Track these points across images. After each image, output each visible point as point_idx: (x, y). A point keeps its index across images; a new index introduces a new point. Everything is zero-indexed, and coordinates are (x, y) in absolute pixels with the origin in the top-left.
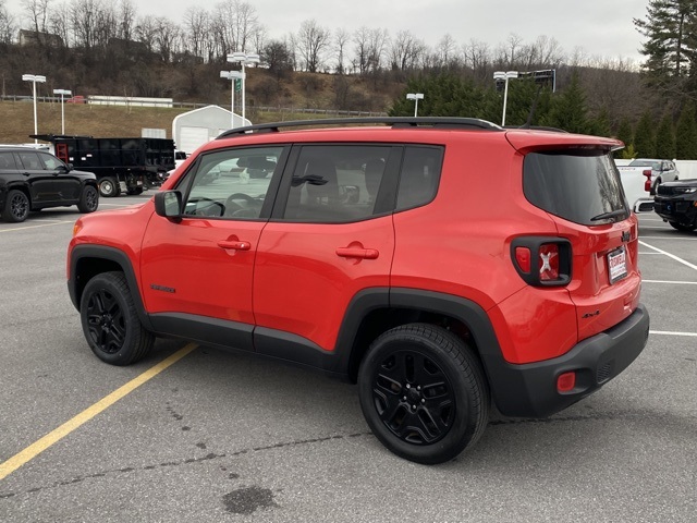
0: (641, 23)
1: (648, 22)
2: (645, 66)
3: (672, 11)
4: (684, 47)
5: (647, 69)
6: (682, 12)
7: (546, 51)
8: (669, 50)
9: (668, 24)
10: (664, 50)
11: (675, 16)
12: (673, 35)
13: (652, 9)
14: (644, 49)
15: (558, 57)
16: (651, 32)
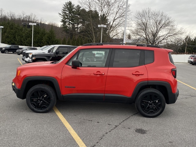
0: (60, 14)
1: (62, 14)
2: (62, 25)
3: (67, 12)
4: (70, 22)
5: (62, 26)
6: (69, 13)
7: (33, 18)
8: (67, 22)
9: (67, 15)
10: (66, 22)
11: (68, 14)
12: (68, 18)
13: (63, 11)
14: (61, 21)
15: (36, 19)
16: (63, 17)
